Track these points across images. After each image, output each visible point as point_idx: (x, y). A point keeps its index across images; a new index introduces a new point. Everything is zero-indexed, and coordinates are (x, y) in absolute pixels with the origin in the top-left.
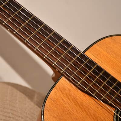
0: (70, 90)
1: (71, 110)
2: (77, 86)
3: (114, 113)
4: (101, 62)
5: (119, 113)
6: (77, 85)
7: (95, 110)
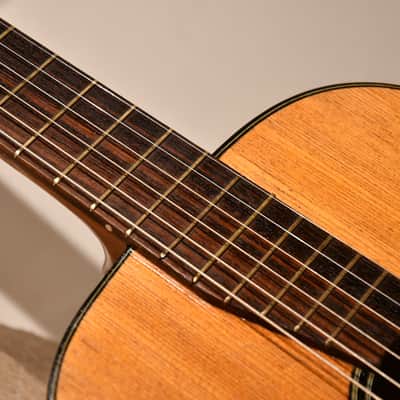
0: (163, 303)
1: (172, 383)
2: (191, 286)
3: (351, 385)
4: (285, 189)
5: (370, 381)
6: (189, 279)
7: (271, 374)
